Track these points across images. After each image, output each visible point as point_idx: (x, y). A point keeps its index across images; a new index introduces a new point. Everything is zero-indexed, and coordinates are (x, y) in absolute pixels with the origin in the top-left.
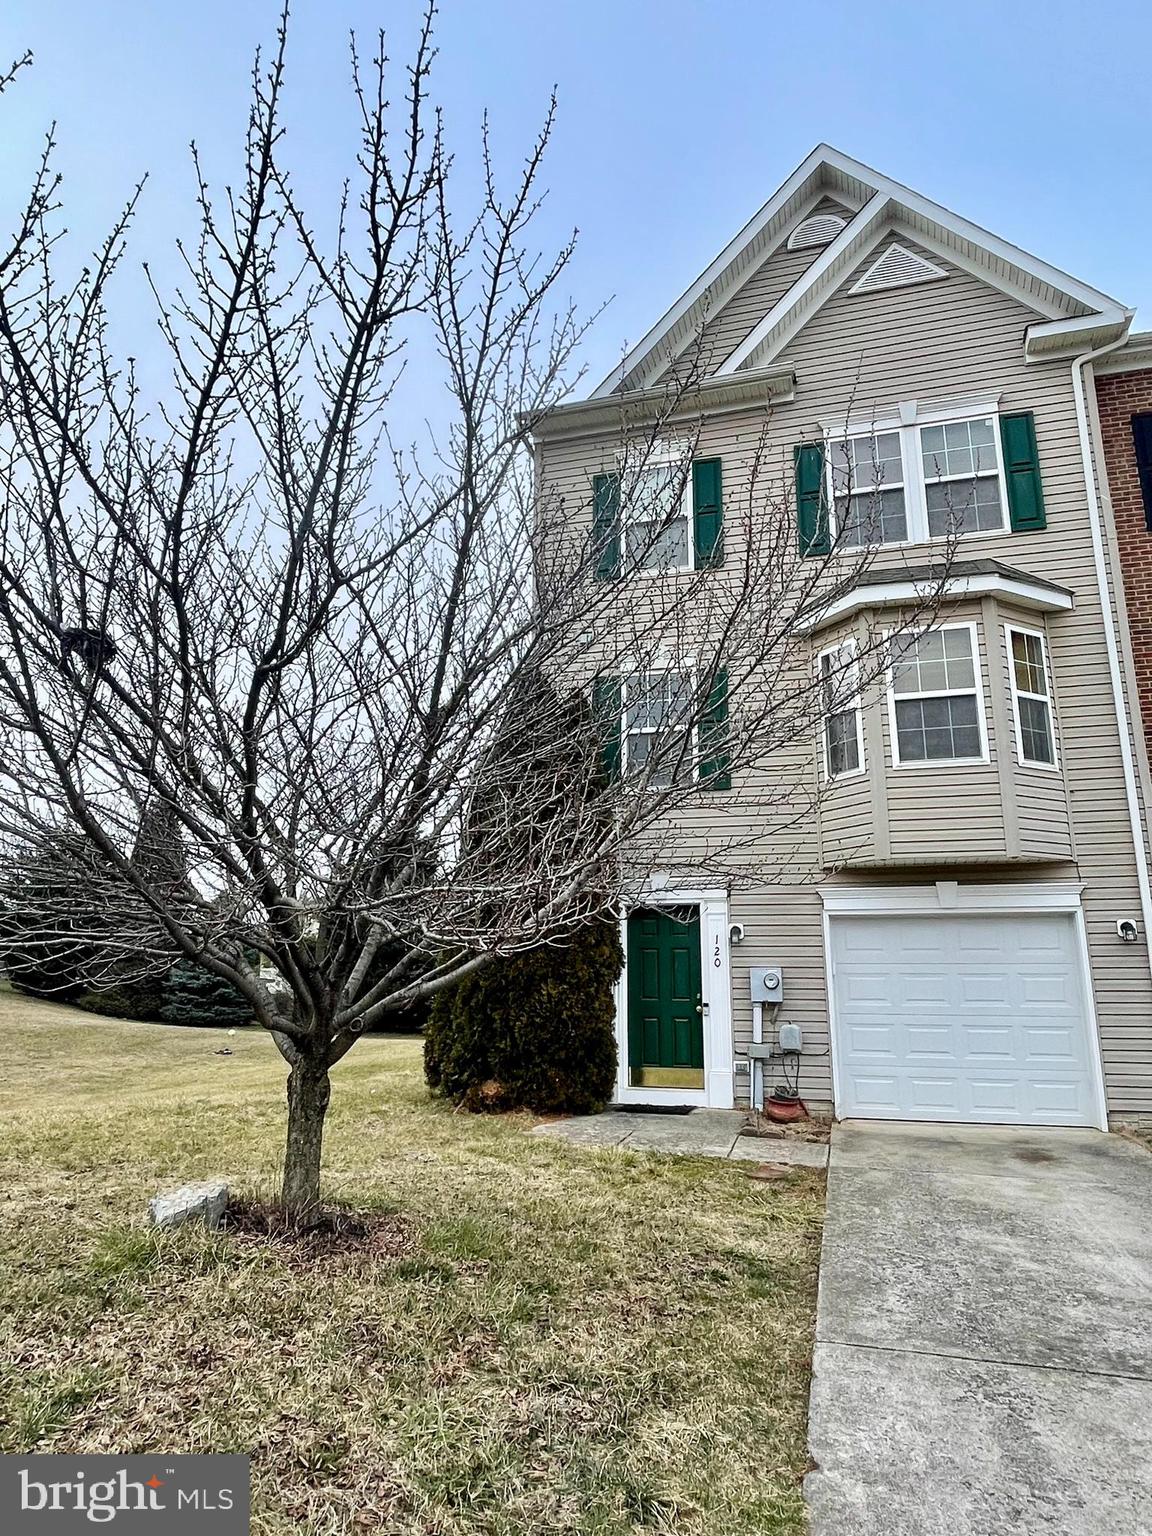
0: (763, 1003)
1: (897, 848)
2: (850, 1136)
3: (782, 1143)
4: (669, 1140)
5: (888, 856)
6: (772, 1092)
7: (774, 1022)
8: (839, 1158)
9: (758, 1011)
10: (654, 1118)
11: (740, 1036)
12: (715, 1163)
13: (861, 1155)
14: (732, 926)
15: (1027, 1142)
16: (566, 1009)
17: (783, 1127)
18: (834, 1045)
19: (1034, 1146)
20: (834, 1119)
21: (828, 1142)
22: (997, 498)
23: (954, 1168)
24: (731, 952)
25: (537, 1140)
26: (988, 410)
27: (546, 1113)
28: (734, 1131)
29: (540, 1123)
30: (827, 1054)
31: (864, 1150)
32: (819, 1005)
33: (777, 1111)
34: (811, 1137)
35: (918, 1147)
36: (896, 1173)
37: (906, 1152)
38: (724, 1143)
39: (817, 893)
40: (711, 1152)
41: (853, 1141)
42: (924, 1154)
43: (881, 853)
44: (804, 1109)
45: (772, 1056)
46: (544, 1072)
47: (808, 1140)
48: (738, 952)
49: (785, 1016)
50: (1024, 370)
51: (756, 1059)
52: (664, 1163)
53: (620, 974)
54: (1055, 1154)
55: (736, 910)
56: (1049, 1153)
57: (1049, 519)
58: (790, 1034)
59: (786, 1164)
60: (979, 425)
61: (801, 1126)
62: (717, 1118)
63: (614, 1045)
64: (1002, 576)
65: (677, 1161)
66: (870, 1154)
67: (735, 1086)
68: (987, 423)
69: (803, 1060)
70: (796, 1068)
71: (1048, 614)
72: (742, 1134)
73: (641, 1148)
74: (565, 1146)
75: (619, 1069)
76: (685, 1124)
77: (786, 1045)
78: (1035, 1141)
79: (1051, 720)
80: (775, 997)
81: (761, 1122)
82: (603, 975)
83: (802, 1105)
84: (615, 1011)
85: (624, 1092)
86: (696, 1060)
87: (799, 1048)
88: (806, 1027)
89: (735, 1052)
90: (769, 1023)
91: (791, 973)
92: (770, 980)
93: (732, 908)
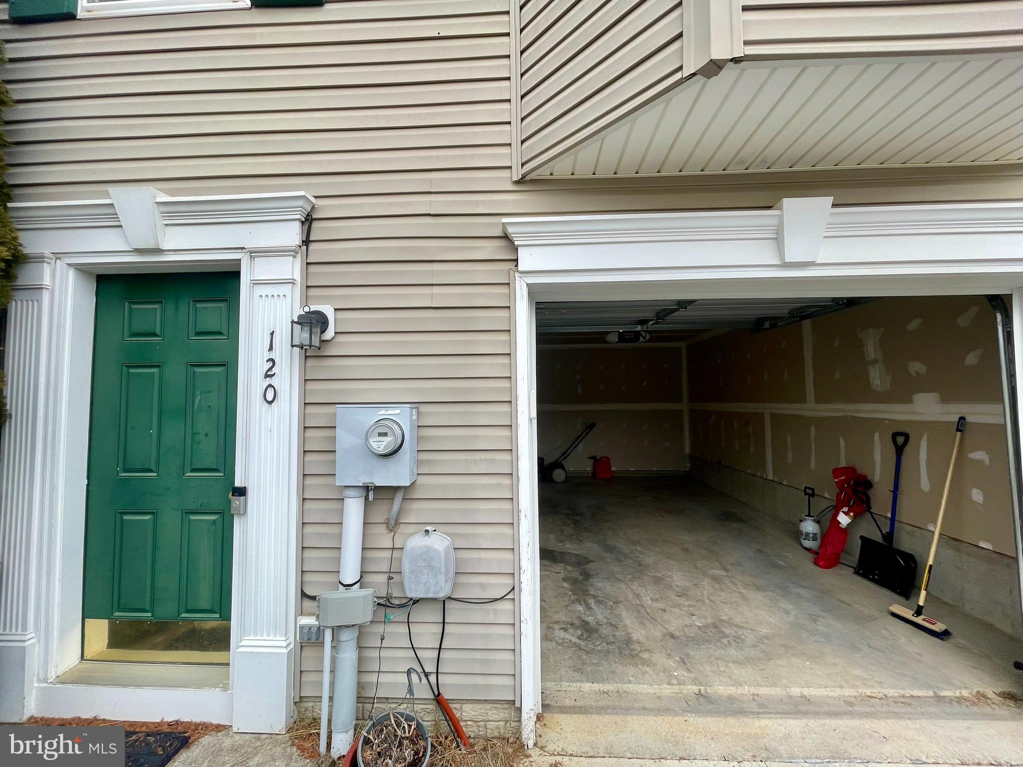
0: (368, 489)
7: (393, 525)
9: (354, 509)
14: (307, 309)
18: (526, 578)
24: (304, 370)
30: (511, 596)
32: (499, 487)
39: (506, 237)
45: (383, 603)
48: (318, 368)
49: (417, 512)
51: (340, 628)
55: (320, 275)
58: (425, 556)
67: (299, 672)
69: (455, 614)
80: (395, 474)
87: (447, 586)
88: (465, 536)
89: (304, 595)
90: (382, 529)
91: (435, 415)
92: (380, 434)
93: (312, 269)
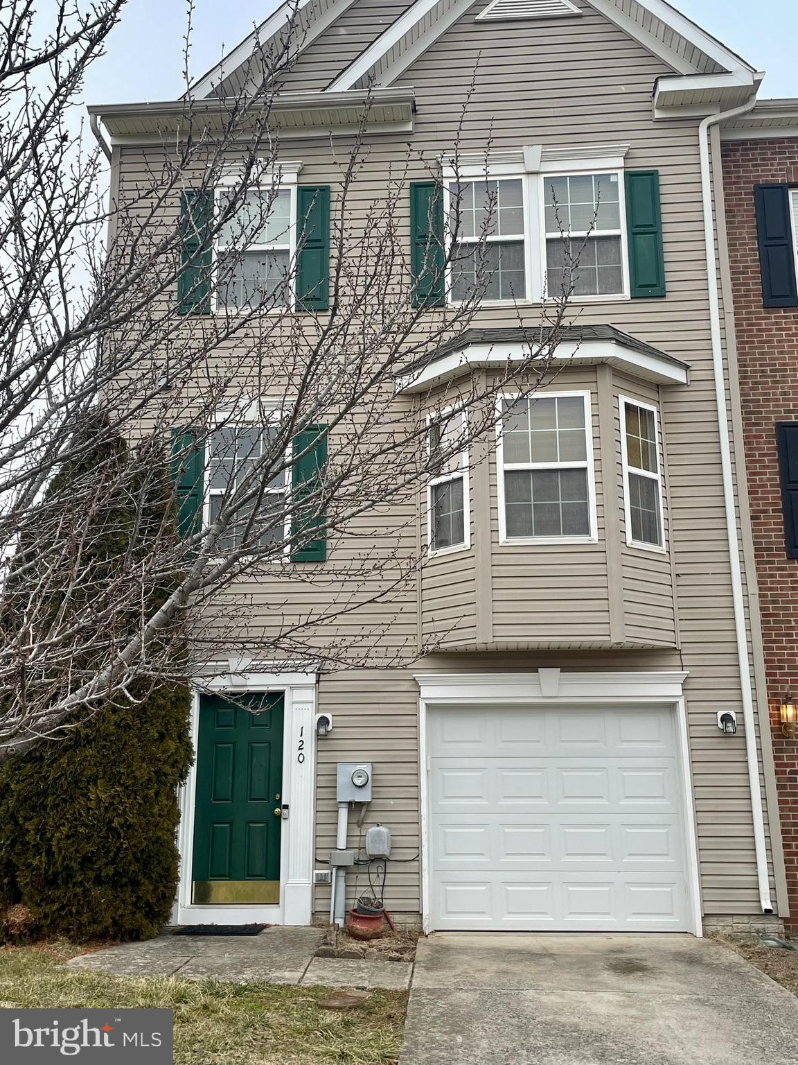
0: (350, 803)
1: (501, 630)
2: (437, 951)
3: (362, 963)
4: (232, 967)
5: (490, 640)
6: (354, 904)
7: (360, 824)
8: (424, 979)
9: (343, 813)
10: (218, 941)
11: (324, 842)
12: (283, 992)
13: (447, 973)
14: (319, 715)
15: (620, 951)
16: (118, 815)
17: (365, 944)
18: (424, 849)
19: (628, 956)
20: (421, 933)
21: (412, 960)
22: (620, 261)
23: (545, 984)
24: (317, 745)
25: (70, 975)
26: (614, 165)
27: (86, 941)
28: (308, 951)
29: (78, 953)
30: (417, 859)
31: (451, 967)
32: (411, 805)
33: (359, 927)
34: (393, 954)
35: (509, 962)
36: (483, 994)
37: (494, 968)
38: (296, 967)
39: (414, 680)
40: (279, 979)
41: (441, 957)
42: (515, 969)
43: (483, 636)
44: (389, 922)
45: (357, 863)
46: (86, 892)
47: (391, 959)
48: (325, 745)
49: (374, 817)
50: (650, 125)
51: (339, 868)
52: (223, 996)
53: (187, 773)
54: (649, 964)
55: (325, 698)
56: (644, 963)
57: (669, 287)
58: (377, 837)
59: (363, 988)
60: (603, 179)
61: (384, 942)
62: (290, 937)
63: (175, 857)
64: (619, 343)
65: (239, 991)
66: (457, 972)
67: (315, 899)
68: (613, 179)
69: (391, 867)
70: (382, 876)
71: (662, 387)
72: (317, 955)
73: (197, 978)
74: (105, 981)
75: (180, 885)
76: (254, 946)
77: (373, 850)
78: (629, 949)
79: (661, 499)
80: (364, 796)
81: (341, 939)
82: (165, 775)
83: (387, 918)
84: (179, 816)
85: (185, 911)
86: (271, 871)
87: (387, 853)
88: (395, 829)
89: (317, 860)
90: (355, 826)
91: (382, 769)
92: (359, 777)
93: (321, 695)
